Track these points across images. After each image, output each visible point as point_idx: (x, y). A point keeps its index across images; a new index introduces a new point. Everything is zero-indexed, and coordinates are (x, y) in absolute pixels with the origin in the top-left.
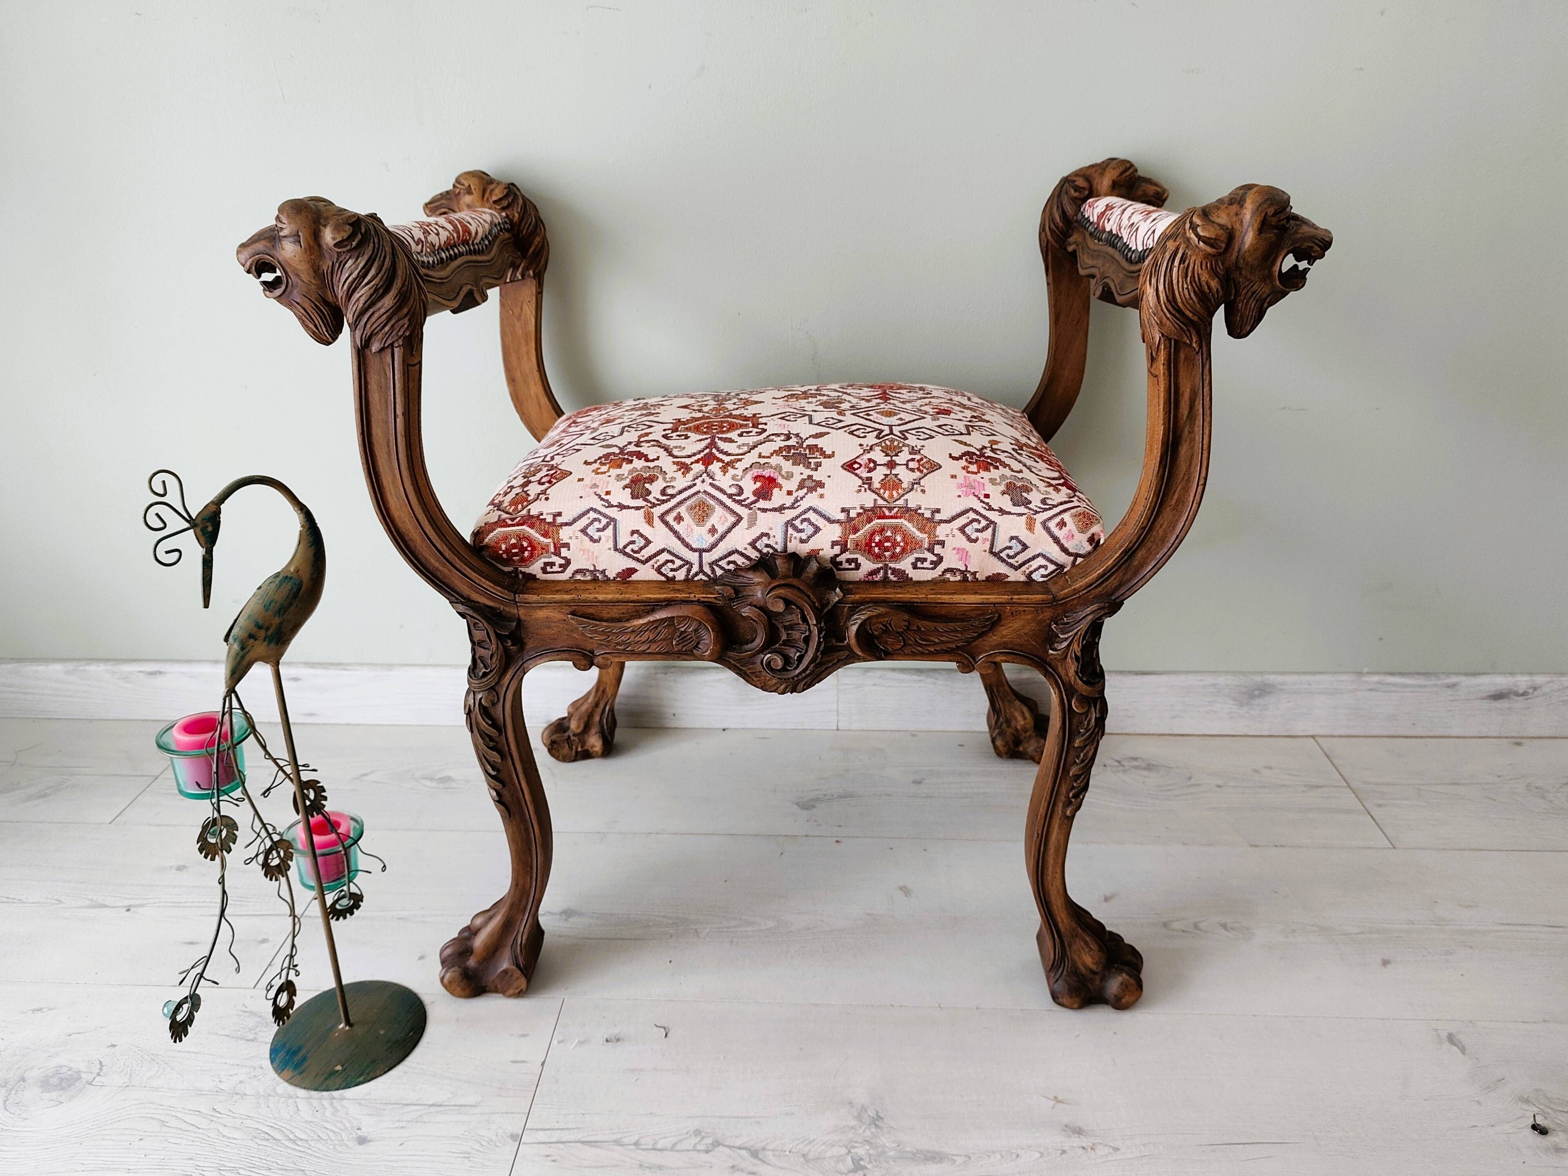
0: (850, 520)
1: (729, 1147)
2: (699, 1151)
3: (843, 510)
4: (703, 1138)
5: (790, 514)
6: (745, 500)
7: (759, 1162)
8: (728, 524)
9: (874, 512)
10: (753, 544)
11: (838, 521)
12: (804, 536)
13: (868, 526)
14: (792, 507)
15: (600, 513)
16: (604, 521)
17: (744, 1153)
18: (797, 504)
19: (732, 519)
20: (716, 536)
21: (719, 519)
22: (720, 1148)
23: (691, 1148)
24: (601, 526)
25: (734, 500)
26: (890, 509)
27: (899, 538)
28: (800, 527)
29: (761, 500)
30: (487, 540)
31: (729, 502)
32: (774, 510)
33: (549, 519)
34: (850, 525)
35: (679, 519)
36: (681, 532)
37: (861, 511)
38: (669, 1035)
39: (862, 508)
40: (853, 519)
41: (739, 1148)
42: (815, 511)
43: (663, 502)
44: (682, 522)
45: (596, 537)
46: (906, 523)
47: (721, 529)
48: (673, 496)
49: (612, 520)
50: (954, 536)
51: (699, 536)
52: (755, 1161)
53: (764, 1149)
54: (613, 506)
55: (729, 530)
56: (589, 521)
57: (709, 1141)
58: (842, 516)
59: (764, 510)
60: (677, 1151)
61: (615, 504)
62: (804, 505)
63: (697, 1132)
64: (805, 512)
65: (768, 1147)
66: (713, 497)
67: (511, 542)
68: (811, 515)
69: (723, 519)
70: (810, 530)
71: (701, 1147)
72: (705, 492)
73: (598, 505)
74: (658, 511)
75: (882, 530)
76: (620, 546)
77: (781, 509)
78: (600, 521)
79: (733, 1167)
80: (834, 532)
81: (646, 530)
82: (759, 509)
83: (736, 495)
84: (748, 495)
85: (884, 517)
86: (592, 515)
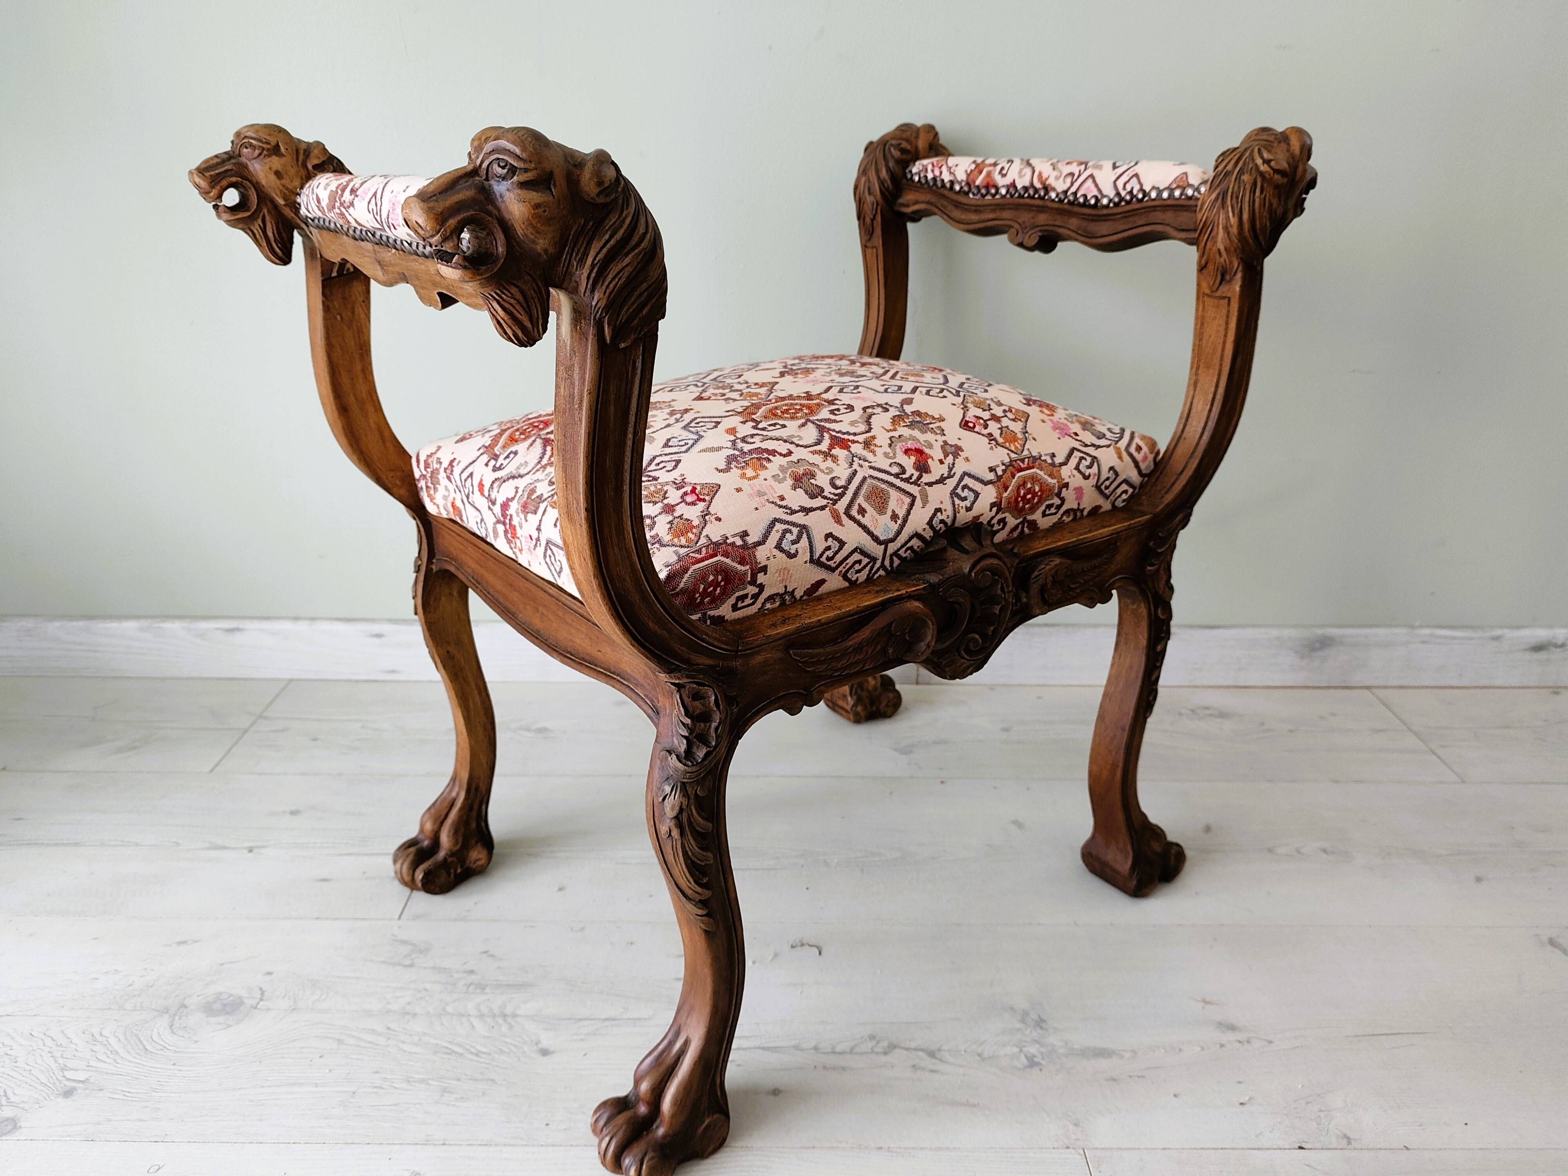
0: (999, 478)
1: (907, 1049)
2: (877, 1053)
3: (991, 469)
4: (878, 1042)
5: (951, 483)
6: (911, 477)
7: (937, 1061)
8: (906, 506)
9: (1012, 467)
10: (930, 523)
11: (990, 482)
12: (968, 503)
13: (1014, 481)
14: (950, 476)
15: (788, 523)
16: (795, 530)
17: (921, 1053)
18: (953, 472)
19: (908, 500)
20: (899, 522)
21: (896, 503)
22: (897, 1051)
23: (869, 1050)
24: (794, 537)
25: (902, 480)
26: (1023, 461)
27: (1037, 489)
28: (963, 495)
29: (924, 474)
30: (682, 585)
31: (897, 482)
32: (937, 482)
33: (739, 542)
34: (1000, 482)
35: (862, 511)
36: (869, 526)
37: (1004, 467)
38: (823, 952)
39: (1003, 464)
40: (1001, 477)
41: (915, 1049)
42: (970, 476)
43: (841, 495)
44: (866, 515)
45: (793, 551)
46: (1038, 471)
47: (901, 513)
48: (845, 488)
49: (803, 528)
50: (1074, 476)
51: (883, 526)
52: (934, 1061)
53: (939, 1050)
54: (795, 512)
55: (908, 513)
56: (779, 534)
57: (885, 1044)
58: (991, 476)
59: (930, 484)
60: (857, 1053)
61: (797, 508)
62: (958, 471)
63: (872, 1037)
64: (961, 479)
65: (945, 1047)
66: (882, 480)
67: (710, 580)
68: (967, 481)
69: (900, 502)
70: (971, 496)
71: (879, 1050)
72: (871, 476)
73: (780, 514)
74: (841, 506)
75: (1024, 484)
76: (817, 555)
77: (942, 480)
78: (791, 532)
79: (914, 1066)
80: (989, 495)
81: (837, 531)
82: (926, 484)
83: (901, 474)
84: (910, 471)
85: (1021, 470)
86: (779, 527)
